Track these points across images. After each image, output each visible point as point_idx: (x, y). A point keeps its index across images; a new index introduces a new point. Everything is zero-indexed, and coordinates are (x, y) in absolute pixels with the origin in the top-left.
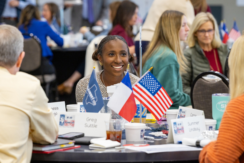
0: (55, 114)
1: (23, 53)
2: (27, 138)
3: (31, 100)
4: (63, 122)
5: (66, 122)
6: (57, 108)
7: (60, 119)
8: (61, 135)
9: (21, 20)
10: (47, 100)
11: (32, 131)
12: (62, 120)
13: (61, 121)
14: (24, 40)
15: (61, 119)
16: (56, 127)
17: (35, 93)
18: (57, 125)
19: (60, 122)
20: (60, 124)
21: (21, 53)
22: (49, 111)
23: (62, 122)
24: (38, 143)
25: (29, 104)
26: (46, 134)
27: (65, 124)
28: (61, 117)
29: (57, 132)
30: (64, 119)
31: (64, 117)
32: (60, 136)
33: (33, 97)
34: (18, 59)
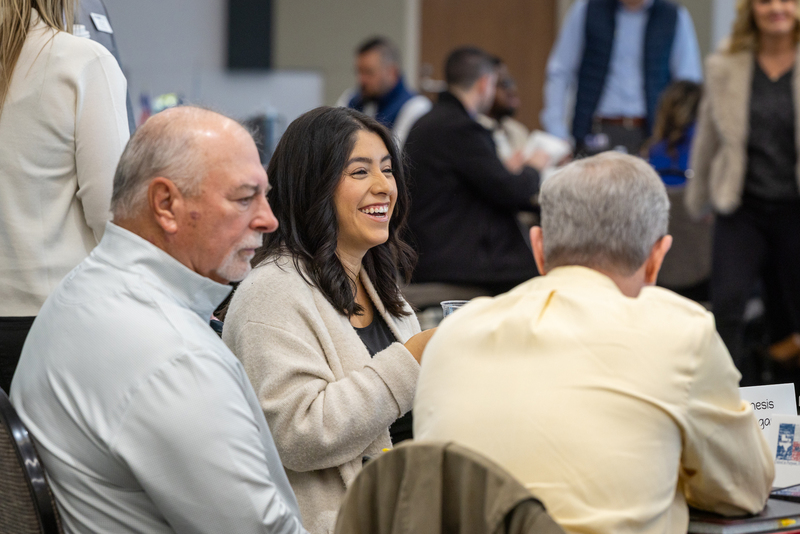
0: (765, 422)
1: (668, 240)
2: (672, 494)
3: (688, 372)
4: (790, 449)
5: (797, 449)
6: (771, 405)
7: (780, 439)
8: (780, 489)
9: (657, 131)
10: (738, 376)
11: (688, 473)
12: (785, 442)
13: (781, 444)
14: (668, 190)
15: (784, 438)
16: (765, 462)
17: (698, 353)
18: (768, 457)
19: (780, 449)
20: (777, 455)
21: (660, 239)
22: (743, 409)
23: (786, 446)
24: (709, 509)
25: (678, 387)
26: (736, 484)
27: (795, 453)
28: (781, 433)
29: (769, 480)
30: (792, 439)
31: (793, 432)
32: (779, 493)
33: (693, 363)
34: (651, 255)
